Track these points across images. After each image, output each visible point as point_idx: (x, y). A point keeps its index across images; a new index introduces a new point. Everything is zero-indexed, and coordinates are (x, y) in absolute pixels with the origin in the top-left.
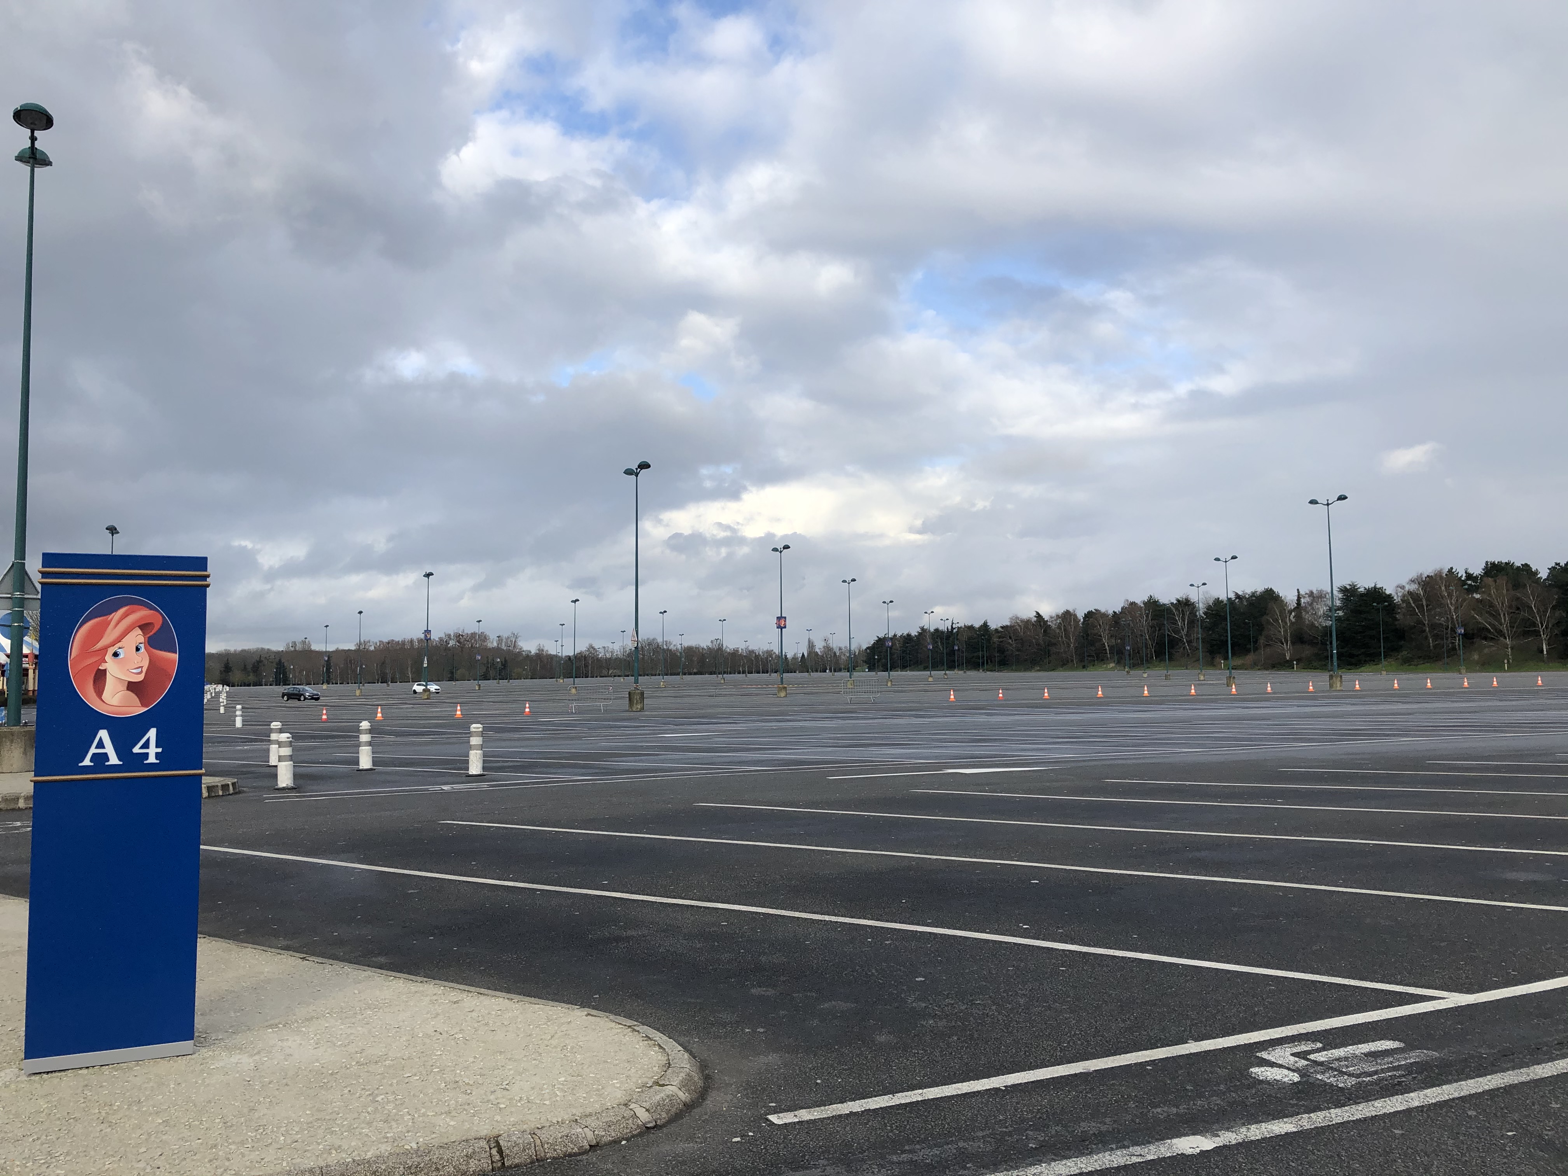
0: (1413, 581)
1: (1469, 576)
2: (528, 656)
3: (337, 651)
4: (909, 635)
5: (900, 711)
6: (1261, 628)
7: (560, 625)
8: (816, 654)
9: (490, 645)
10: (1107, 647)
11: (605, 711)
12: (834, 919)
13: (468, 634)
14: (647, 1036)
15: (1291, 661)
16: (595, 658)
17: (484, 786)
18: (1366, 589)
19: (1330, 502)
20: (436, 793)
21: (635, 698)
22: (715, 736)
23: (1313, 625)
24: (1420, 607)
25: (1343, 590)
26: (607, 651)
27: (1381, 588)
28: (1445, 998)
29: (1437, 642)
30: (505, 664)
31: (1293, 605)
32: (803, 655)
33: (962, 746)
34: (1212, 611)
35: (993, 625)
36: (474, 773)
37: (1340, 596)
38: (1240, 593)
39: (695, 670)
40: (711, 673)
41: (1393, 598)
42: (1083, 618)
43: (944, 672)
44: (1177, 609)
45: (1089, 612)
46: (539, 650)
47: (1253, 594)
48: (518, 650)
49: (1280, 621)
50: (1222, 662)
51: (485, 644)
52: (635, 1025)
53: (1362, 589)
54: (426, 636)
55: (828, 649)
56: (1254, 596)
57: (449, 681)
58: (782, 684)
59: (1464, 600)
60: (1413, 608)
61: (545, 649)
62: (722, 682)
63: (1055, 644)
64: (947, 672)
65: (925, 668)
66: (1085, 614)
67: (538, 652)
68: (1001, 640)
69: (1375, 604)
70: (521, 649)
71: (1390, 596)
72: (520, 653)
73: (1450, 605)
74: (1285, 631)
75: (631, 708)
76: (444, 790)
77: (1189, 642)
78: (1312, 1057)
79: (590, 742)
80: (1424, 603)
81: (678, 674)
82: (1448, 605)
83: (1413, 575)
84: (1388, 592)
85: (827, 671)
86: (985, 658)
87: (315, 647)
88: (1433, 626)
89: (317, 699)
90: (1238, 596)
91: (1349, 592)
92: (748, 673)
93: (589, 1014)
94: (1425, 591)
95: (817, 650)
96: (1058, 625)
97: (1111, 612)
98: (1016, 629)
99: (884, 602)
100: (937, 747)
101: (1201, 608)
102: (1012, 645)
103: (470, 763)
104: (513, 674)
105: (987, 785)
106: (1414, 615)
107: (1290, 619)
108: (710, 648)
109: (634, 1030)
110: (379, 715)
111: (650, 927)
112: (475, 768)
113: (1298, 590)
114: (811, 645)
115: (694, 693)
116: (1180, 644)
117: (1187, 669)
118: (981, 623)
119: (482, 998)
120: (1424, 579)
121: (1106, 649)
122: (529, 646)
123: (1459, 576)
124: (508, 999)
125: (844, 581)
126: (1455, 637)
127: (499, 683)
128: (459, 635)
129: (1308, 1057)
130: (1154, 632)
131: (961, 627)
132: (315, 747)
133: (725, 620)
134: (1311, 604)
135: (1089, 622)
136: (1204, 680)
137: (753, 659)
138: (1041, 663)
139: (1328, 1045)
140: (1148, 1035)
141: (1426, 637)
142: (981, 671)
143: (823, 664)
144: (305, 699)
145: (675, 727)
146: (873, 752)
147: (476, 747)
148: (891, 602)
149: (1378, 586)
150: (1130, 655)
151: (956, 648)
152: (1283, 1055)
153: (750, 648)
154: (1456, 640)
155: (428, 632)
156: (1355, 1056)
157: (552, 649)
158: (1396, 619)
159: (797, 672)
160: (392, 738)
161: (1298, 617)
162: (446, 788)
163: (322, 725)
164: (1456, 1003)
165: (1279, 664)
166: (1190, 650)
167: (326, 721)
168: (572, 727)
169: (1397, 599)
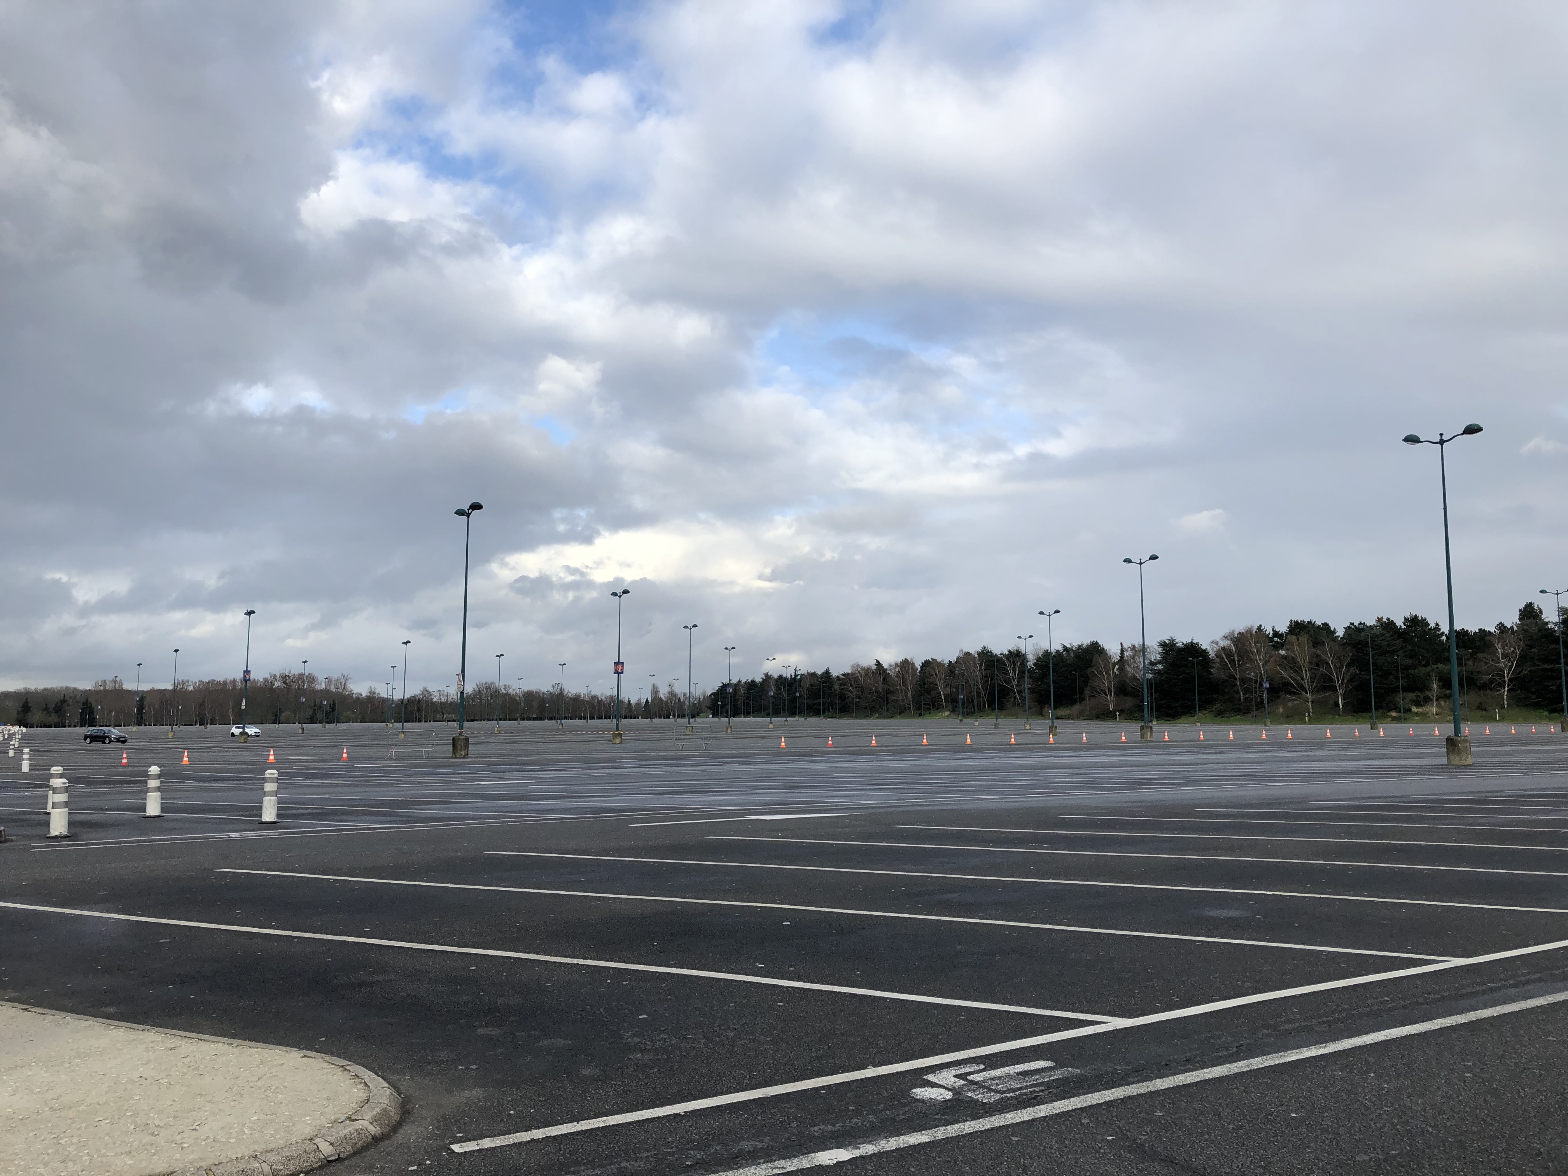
0: (1226, 638)
1: (1276, 634)
2: (358, 698)
3: (152, 691)
4: (753, 681)
5: (728, 758)
6: (1086, 680)
7: (392, 667)
8: (661, 699)
9: (318, 687)
10: (942, 696)
11: (428, 757)
12: (581, 962)
13: (294, 675)
14: (356, 1075)
15: (1114, 712)
16: (429, 702)
17: (275, 833)
18: (1183, 644)
19: (1142, 561)
20: (222, 841)
21: (459, 745)
22: (534, 784)
23: (1134, 678)
24: (1232, 662)
25: (1163, 645)
26: (442, 695)
27: (1198, 644)
28: (1107, 1023)
29: (1247, 696)
30: (333, 707)
31: (1116, 658)
32: (647, 700)
33: (775, 793)
34: (1042, 662)
35: (835, 673)
36: (268, 820)
37: (1160, 650)
38: (1068, 646)
39: (534, 716)
40: (551, 719)
41: (1208, 653)
42: (921, 667)
43: (785, 719)
44: (1008, 660)
45: (926, 661)
46: (370, 692)
47: (1080, 647)
48: (347, 693)
49: (1104, 673)
50: (1050, 711)
51: (313, 685)
52: (347, 1065)
53: (1180, 644)
54: (245, 676)
55: (673, 694)
56: (1081, 649)
57: (272, 724)
58: (618, 730)
59: (1271, 657)
60: (1225, 662)
61: (377, 692)
62: (560, 728)
63: (893, 692)
64: (787, 719)
65: (768, 715)
66: (922, 663)
67: (369, 694)
68: (842, 687)
69: (1190, 659)
70: (351, 691)
71: (1205, 651)
72: (350, 695)
73: (1259, 661)
74: (1109, 682)
75: (455, 754)
76: (232, 837)
77: (1020, 692)
78: (971, 1078)
79: (402, 789)
80: (1236, 658)
81: (516, 720)
82: (1257, 661)
83: (1226, 631)
84: (1204, 647)
85: (671, 717)
86: (826, 705)
87: (129, 686)
88: (1243, 681)
89: (124, 742)
90: (1066, 649)
91: (1168, 647)
92: (590, 719)
93: (305, 1056)
94: (1237, 647)
95: (662, 696)
96: (897, 674)
97: (946, 662)
98: (858, 677)
99: (726, 649)
100: (748, 794)
101: (1031, 659)
102: (852, 692)
103: (264, 809)
104: (342, 718)
105: (781, 831)
106: (1227, 670)
107: (1113, 672)
108: (551, 693)
109: (346, 1070)
110: (186, 759)
111: (398, 973)
112: (269, 814)
113: (1121, 644)
114: (655, 691)
115: (529, 739)
116: (1011, 694)
117: (1017, 718)
118: (823, 670)
119: (202, 1043)
120: (1236, 636)
121: (941, 698)
122: (360, 688)
123: (1267, 633)
124: (228, 1043)
125: (686, 627)
126: (1263, 691)
127: (325, 727)
128: (286, 676)
129: (968, 1077)
130: (987, 681)
131: (804, 674)
132: (105, 793)
133: (565, 664)
134: (1133, 658)
135: (926, 671)
136: (1030, 729)
137: (596, 704)
138: (880, 710)
139: (989, 1066)
140: (835, 1063)
141: (1238, 692)
142: (822, 717)
143: (667, 710)
144: (111, 741)
145: (496, 774)
146: (686, 799)
147: (271, 794)
148: (733, 648)
149: (1195, 641)
150: (963, 704)
151: (798, 694)
152: (947, 1077)
153: (593, 693)
154: (1263, 694)
155: (247, 672)
156: (1009, 1075)
157: (384, 692)
158: (1210, 673)
159: (640, 718)
160: (195, 783)
161: (1121, 669)
162: (234, 835)
163: (121, 769)
164: (1114, 1026)
165: (1104, 715)
166: (1020, 699)
167: (125, 766)
168: (389, 773)
169: (1212, 654)
